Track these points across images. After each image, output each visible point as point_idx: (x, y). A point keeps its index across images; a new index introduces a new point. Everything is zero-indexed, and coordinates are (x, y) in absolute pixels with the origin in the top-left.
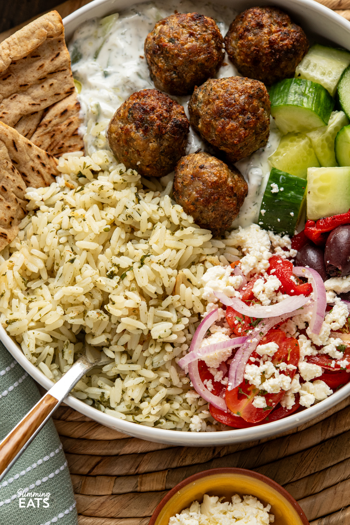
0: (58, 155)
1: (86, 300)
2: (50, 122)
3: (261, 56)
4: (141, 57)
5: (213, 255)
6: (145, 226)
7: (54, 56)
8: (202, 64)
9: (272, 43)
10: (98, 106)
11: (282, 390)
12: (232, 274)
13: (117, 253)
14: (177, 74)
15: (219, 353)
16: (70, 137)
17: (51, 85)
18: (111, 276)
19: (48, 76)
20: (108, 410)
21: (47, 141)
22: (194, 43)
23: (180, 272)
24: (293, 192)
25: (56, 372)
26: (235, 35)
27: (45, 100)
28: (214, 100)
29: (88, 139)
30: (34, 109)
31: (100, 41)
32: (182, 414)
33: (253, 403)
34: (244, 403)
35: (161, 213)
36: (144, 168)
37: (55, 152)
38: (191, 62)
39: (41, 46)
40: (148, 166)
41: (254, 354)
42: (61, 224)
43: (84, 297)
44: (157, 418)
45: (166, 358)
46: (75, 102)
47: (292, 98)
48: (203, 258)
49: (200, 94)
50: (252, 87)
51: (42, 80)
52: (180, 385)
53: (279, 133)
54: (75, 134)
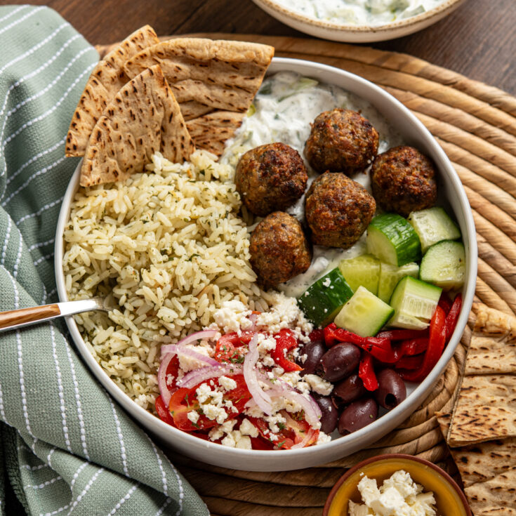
0: (199, 147)
1: (133, 256)
2: (211, 120)
3: (391, 185)
4: (310, 124)
5: (247, 295)
6: (214, 237)
7: (249, 77)
8: (344, 159)
9: (405, 181)
10: (251, 134)
11: (215, 420)
12: (248, 317)
13: (180, 241)
14: (322, 153)
15: (193, 362)
16: (217, 141)
17: (232, 95)
18: (163, 253)
19: (234, 88)
20: (89, 343)
21: (199, 132)
22: (350, 140)
23: (211, 285)
24: (338, 295)
25: (75, 290)
26: (386, 157)
27: (219, 102)
28: (330, 188)
29: (228, 152)
30: (206, 102)
31: (291, 92)
32: (136, 385)
33: (188, 414)
34: (183, 409)
35: (233, 238)
36: (246, 200)
37: (199, 143)
38: (337, 151)
39: (245, 63)
40: (250, 201)
41: (216, 380)
42: (159, 192)
43: (133, 253)
44: (116, 374)
45: (156, 337)
46: (240, 120)
47: (388, 229)
48: (237, 291)
49: (325, 178)
50: (363, 199)
51: (228, 87)
52: (152, 366)
53: (364, 250)
54: (222, 142)
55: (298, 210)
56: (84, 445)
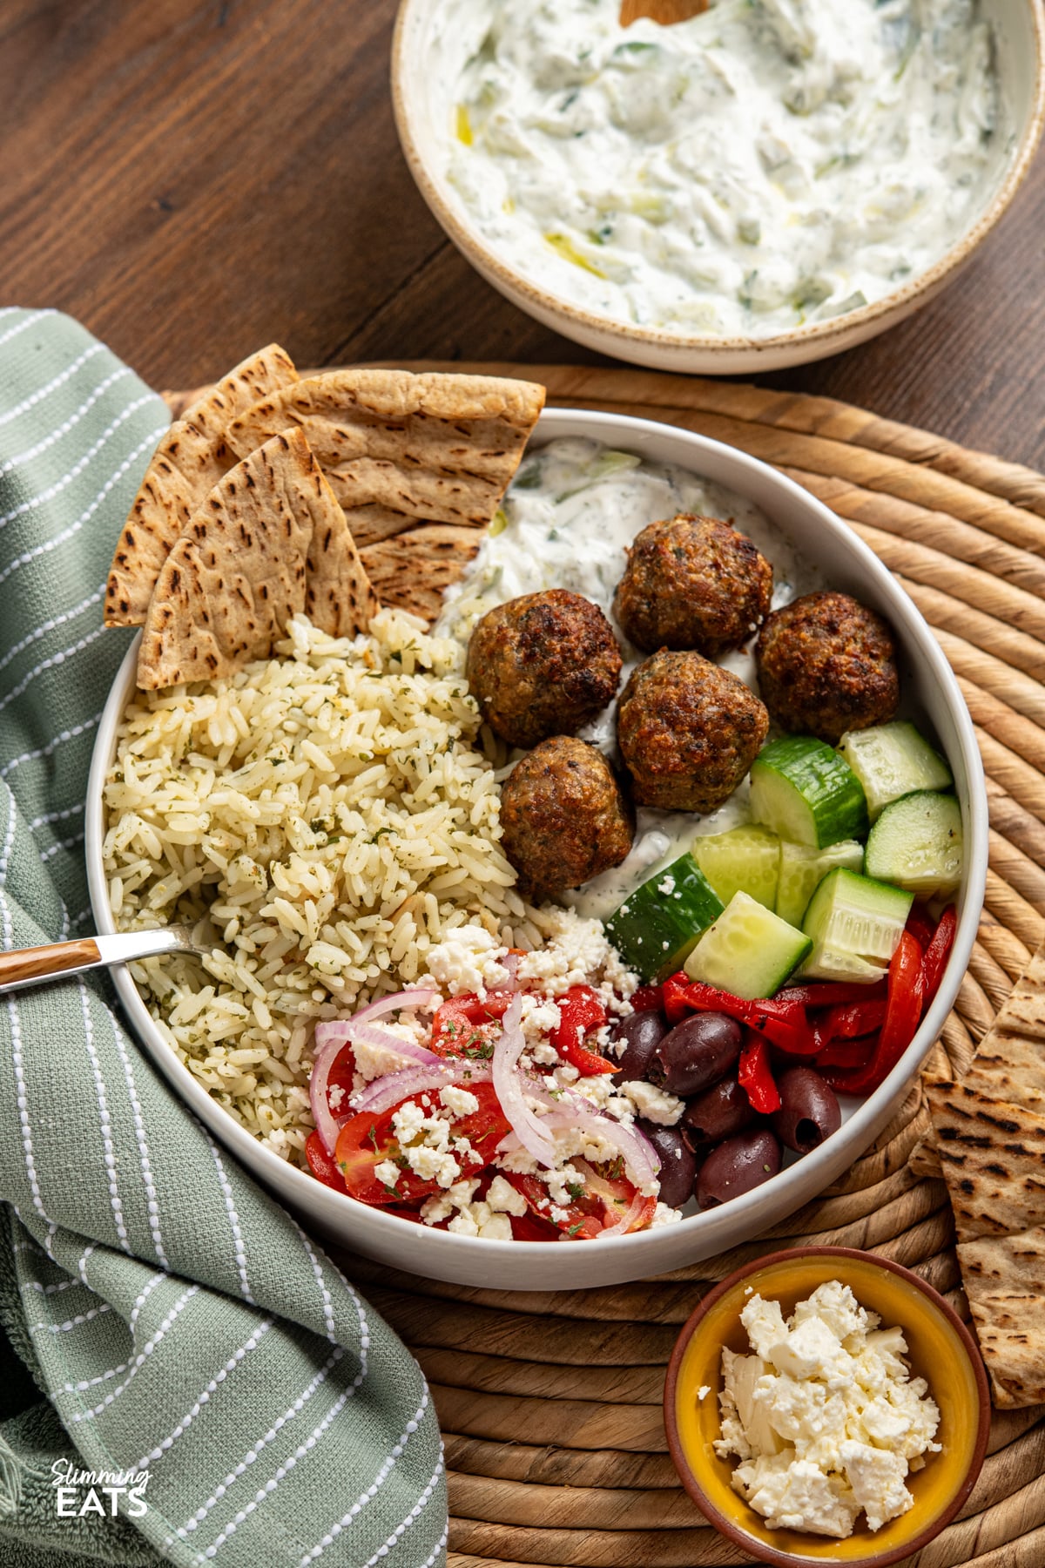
0: (387, 603)
1: (253, 836)
2: (413, 544)
3: (801, 676)
4: (625, 549)
5: (496, 915)
6: (424, 792)
7: (492, 451)
8: (700, 622)
9: (830, 666)
10: (498, 572)
11: (434, 1180)
12: (499, 961)
13: (352, 801)
14: (652, 609)
15: (384, 1056)
16: (427, 589)
17: (456, 490)
18: (317, 827)
19: (462, 475)
20: (161, 1022)
21: (388, 570)
22: (710, 581)
23: (421, 894)
24: (690, 912)
25: (129, 910)
26: (790, 616)
27: (430, 505)
28: (669, 683)
29: (449, 611)
30: (403, 505)
31: (582, 482)
32: (263, 1110)
33: (377, 1168)
34: (365, 1157)
35: (464, 794)
36: (492, 712)
37: (387, 595)
38: (684, 606)
39: (484, 421)
40: (499, 714)
41: (434, 1094)
42: (305, 700)
43: (254, 828)
44: (221, 1086)
45: (304, 1007)
46: (474, 544)
47: (796, 769)
48: (475, 907)
49: (660, 662)
50: (740, 705)
51: (447, 473)
52: (296, 1068)
53: (745, 814)
54: (437, 591)
55: (602, 733)
56: (157, 1236)
